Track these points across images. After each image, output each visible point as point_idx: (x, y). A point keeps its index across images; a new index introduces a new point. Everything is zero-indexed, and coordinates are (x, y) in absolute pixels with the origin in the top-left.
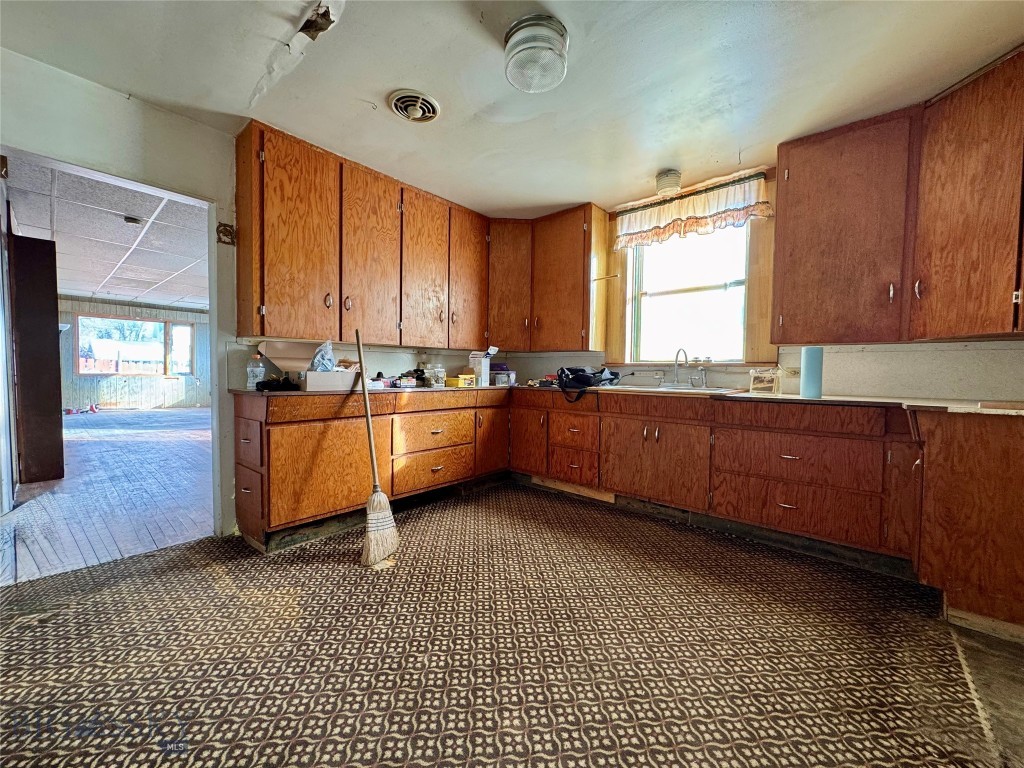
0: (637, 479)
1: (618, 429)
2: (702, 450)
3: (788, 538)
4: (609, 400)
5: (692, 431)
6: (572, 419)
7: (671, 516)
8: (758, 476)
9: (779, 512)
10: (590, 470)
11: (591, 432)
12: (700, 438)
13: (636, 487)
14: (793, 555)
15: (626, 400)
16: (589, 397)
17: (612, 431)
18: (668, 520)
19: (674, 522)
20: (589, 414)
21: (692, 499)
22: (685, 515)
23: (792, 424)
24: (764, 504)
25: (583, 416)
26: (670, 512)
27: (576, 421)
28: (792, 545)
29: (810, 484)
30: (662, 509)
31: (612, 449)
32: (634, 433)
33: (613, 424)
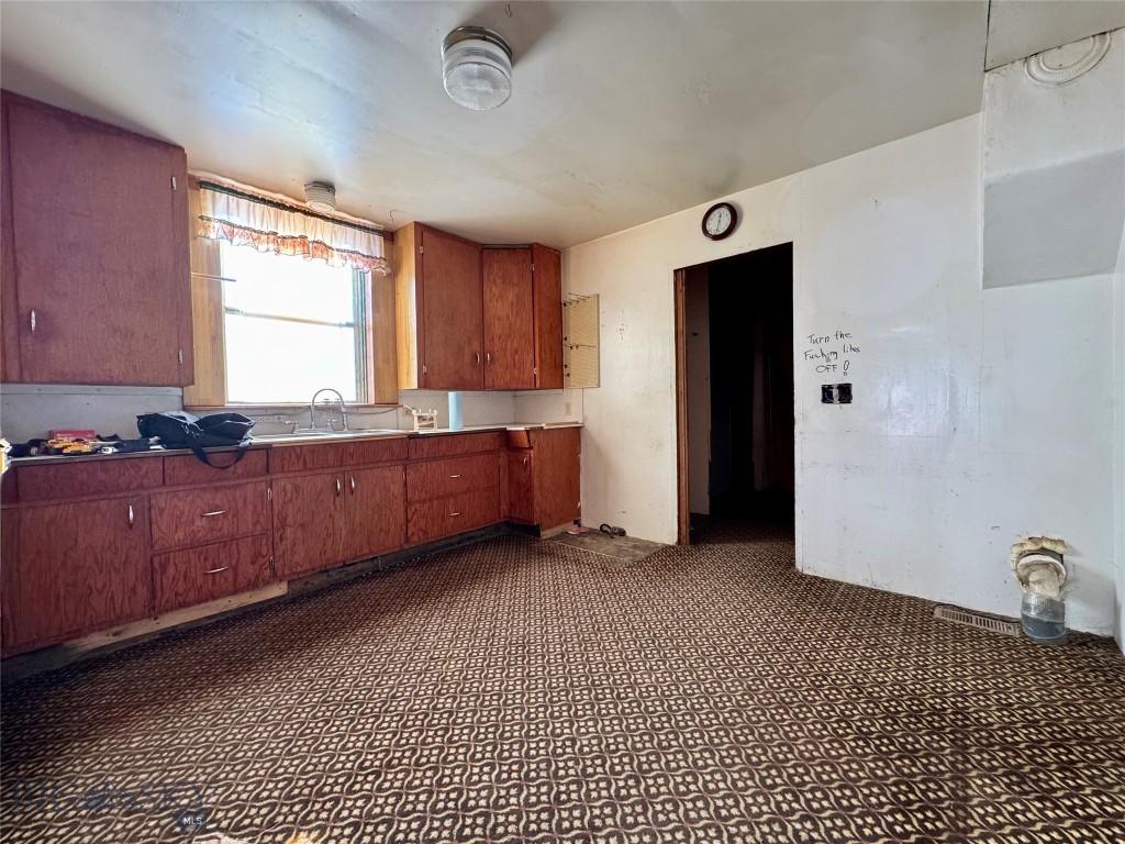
0: (329, 543)
1: (297, 492)
2: (397, 489)
3: (449, 541)
4: (287, 455)
5: (387, 473)
6: (207, 497)
7: (361, 571)
8: (438, 498)
9: (452, 520)
10: (253, 563)
11: (250, 507)
12: (393, 477)
13: (329, 554)
14: (450, 552)
15: (313, 452)
16: (250, 457)
17: (289, 495)
18: (361, 577)
19: (367, 574)
20: (245, 481)
21: (391, 541)
22: (375, 562)
23: (459, 450)
24: (443, 518)
25: (234, 486)
26: (359, 567)
27: (219, 499)
28: (452, 545)
29: (465, 493)
30: (350, 569)
31: (290, 520)
32: (322, 490)
33: (289, 487)
